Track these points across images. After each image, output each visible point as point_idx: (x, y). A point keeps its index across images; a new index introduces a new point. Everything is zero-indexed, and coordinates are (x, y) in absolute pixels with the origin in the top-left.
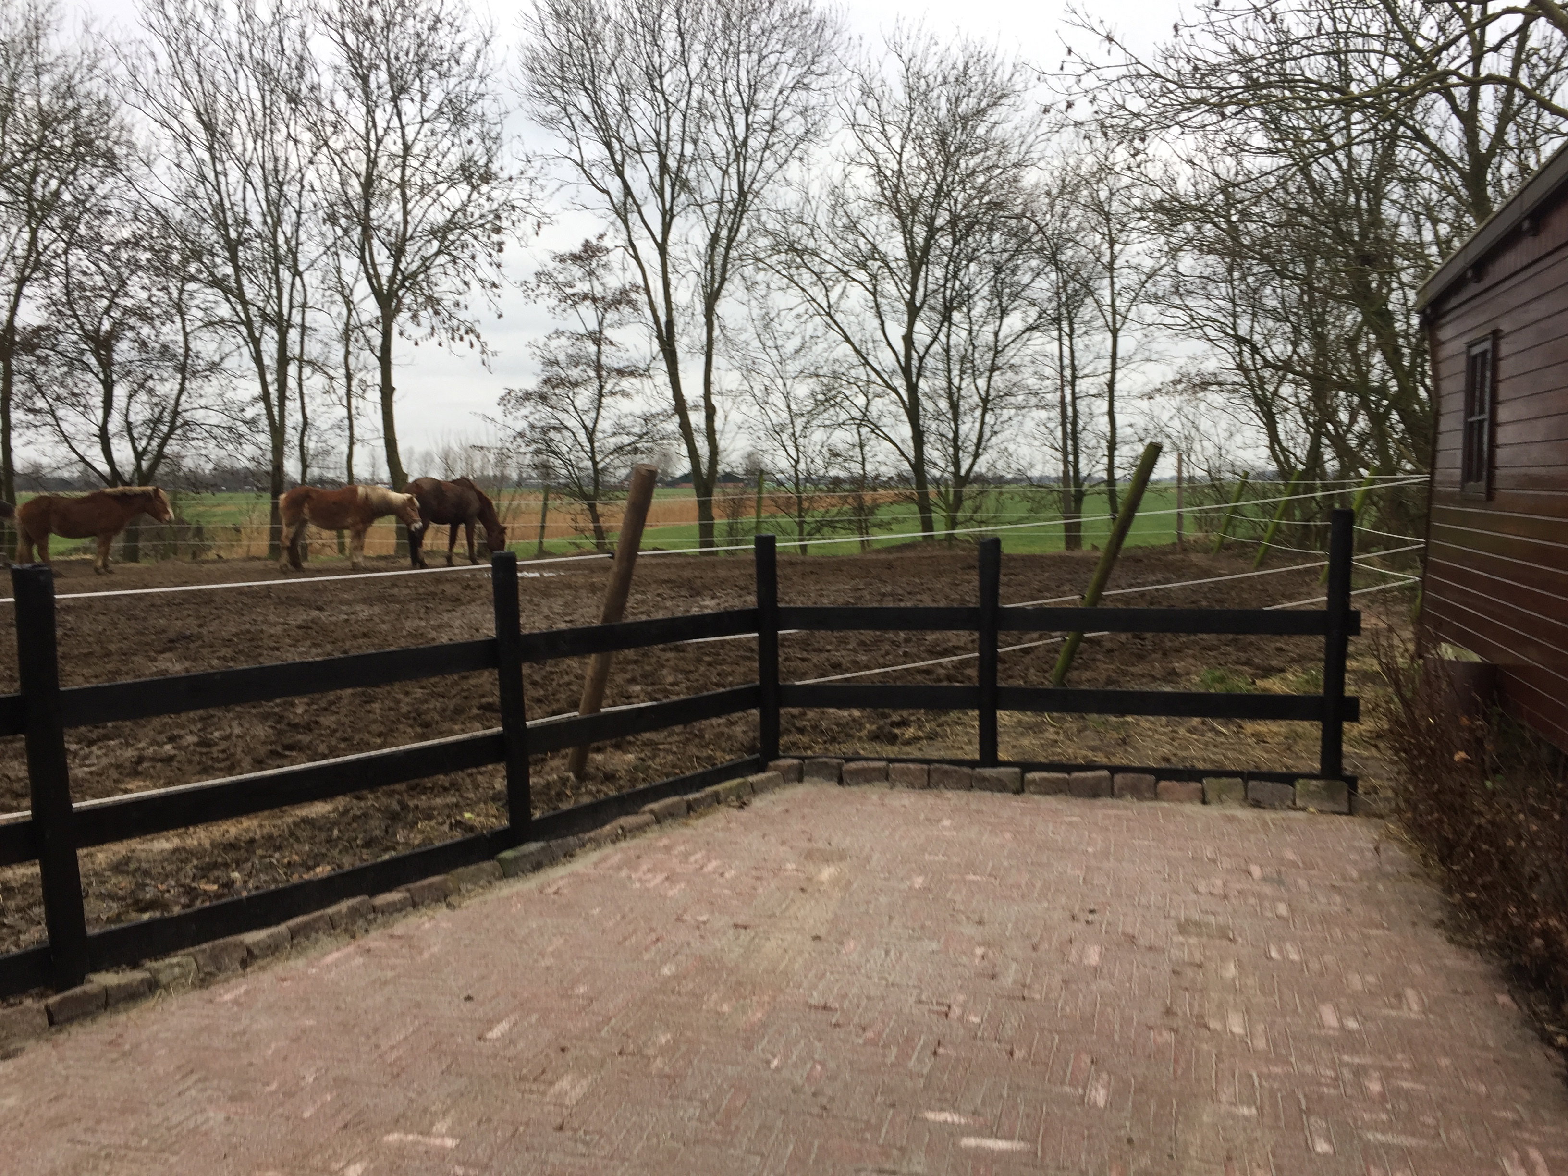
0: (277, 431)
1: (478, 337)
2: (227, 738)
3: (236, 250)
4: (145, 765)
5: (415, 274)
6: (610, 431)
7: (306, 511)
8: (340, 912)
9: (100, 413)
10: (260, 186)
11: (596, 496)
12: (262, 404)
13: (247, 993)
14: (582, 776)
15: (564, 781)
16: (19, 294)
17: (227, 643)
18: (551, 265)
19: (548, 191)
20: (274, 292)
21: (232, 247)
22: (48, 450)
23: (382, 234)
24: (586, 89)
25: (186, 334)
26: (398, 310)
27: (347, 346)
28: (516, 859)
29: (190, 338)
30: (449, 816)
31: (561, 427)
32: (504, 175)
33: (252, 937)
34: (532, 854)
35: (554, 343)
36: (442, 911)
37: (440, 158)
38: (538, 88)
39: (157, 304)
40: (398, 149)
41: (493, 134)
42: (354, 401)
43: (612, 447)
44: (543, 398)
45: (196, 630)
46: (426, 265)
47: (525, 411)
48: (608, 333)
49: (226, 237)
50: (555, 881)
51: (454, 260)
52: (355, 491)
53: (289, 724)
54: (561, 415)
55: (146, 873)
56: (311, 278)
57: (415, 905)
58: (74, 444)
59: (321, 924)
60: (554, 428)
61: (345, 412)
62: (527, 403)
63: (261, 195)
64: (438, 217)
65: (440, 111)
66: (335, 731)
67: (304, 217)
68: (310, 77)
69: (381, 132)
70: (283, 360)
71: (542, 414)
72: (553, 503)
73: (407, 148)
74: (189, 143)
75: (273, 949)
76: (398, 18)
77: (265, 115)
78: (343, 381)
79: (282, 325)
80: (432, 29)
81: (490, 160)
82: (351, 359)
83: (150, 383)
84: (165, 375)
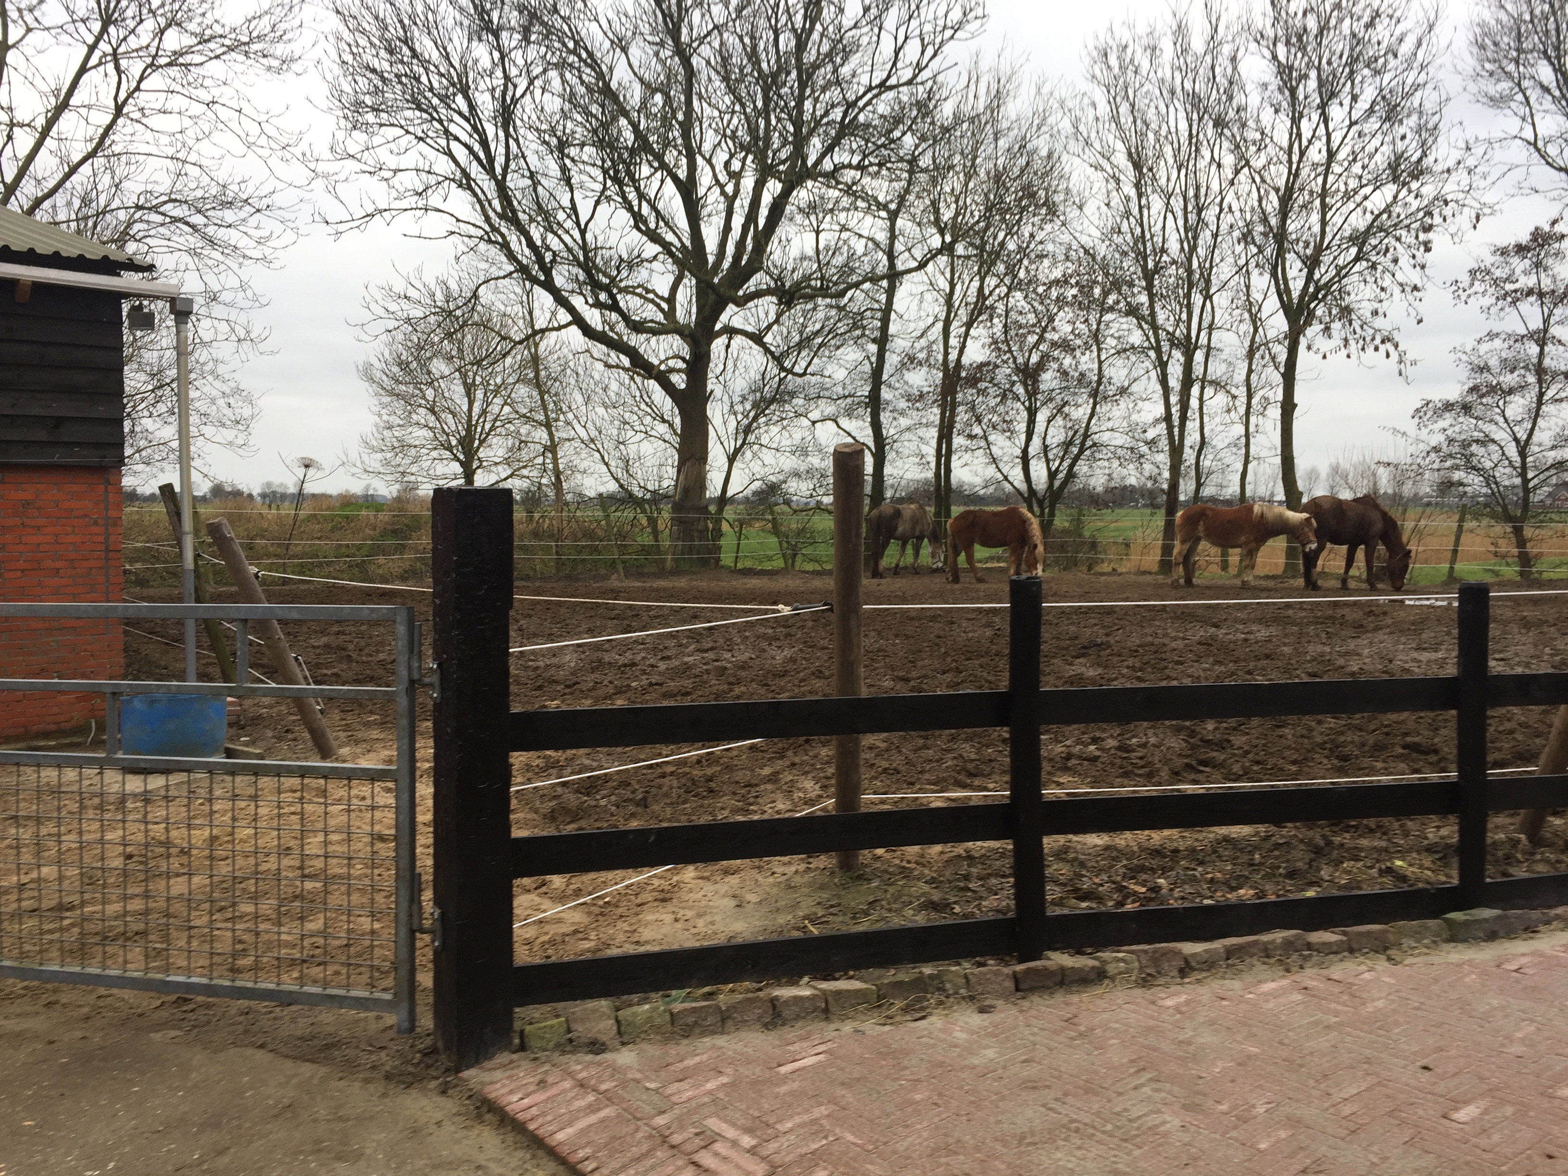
0: (1176, 451)
1: (1396, 346)
2: (1144, 745)
3: (1153, 279)
4: (1074, 762)
5: (1328, 286)
6: (1548, 444)
7: (1201, 528)
8: (1273, 942)
9: (1023, 437)
10: (1180, 214)
11: (1523, 519)
12: (1164, 425)
13: (1187, 1003)
14: (1537, 841)
15: (1515, 843)
16: (967, 334)
17: (1134, 653)
18: (1489, 260)
19: (1490, 180)
20: (1184, 316)
21: (1149, 276)
22: (980, 470)
23: (1300, 247)
24: (1548, 58)
25: (1100, 363)
26: (1308, 323)
27: (1250, 365)
28: (1466, 923)
29: (1105, 366)
30: (1378, 861)
31: (1486, 441)
32: (1438, 168)
33: (1190, 948)
34: (1486, 920)
35: (1484, 348)
36: (1382, 964)
37: (1366, 161)
38: (1488, 66)
39: (1079, 336)
40: (1321, 158)
41: (1430, 126)
42: (1253, 419)
43: (1550, 462)
44: (1466, 408)
45: (1104, 639)
46: (1341, 273)
47: (1442, 424)
48: (1555, 331)
49: (1144, 267)
50: (1515, 956)
51: (1374, 266)
52: (1251, 509)
53: (1201, 740)
54: (1488, 428)
55: (1082, 864)
56: (1221, 300)
57: (1351, 951)
58: (1001, 465)
59: (1254, 950)
60: (1477, 441)
61: (1241, 430)
62: (1448, 415)
63: (1181, 222)
64: (1359, 221)
65: (1371, 111)
66: (1247, 752)
67: (1219, 239)
68: (1239, 99)
69: (1305, 143)
70: (1187, 382)
71: (1464, 427)
72: (1470, 524)
73: (1331, 155)
74: (1118, 181)
75: (1209, 965)
76: (1333, 22)
77: (1190, 143)
78: (1244, 400)
79: (1188, 348)
80: (1370, 25)
81: (1424, 154)
82: (1254, 377)
83: (1066, 409)
84: (1080, 401)
